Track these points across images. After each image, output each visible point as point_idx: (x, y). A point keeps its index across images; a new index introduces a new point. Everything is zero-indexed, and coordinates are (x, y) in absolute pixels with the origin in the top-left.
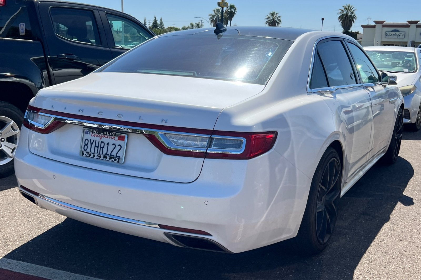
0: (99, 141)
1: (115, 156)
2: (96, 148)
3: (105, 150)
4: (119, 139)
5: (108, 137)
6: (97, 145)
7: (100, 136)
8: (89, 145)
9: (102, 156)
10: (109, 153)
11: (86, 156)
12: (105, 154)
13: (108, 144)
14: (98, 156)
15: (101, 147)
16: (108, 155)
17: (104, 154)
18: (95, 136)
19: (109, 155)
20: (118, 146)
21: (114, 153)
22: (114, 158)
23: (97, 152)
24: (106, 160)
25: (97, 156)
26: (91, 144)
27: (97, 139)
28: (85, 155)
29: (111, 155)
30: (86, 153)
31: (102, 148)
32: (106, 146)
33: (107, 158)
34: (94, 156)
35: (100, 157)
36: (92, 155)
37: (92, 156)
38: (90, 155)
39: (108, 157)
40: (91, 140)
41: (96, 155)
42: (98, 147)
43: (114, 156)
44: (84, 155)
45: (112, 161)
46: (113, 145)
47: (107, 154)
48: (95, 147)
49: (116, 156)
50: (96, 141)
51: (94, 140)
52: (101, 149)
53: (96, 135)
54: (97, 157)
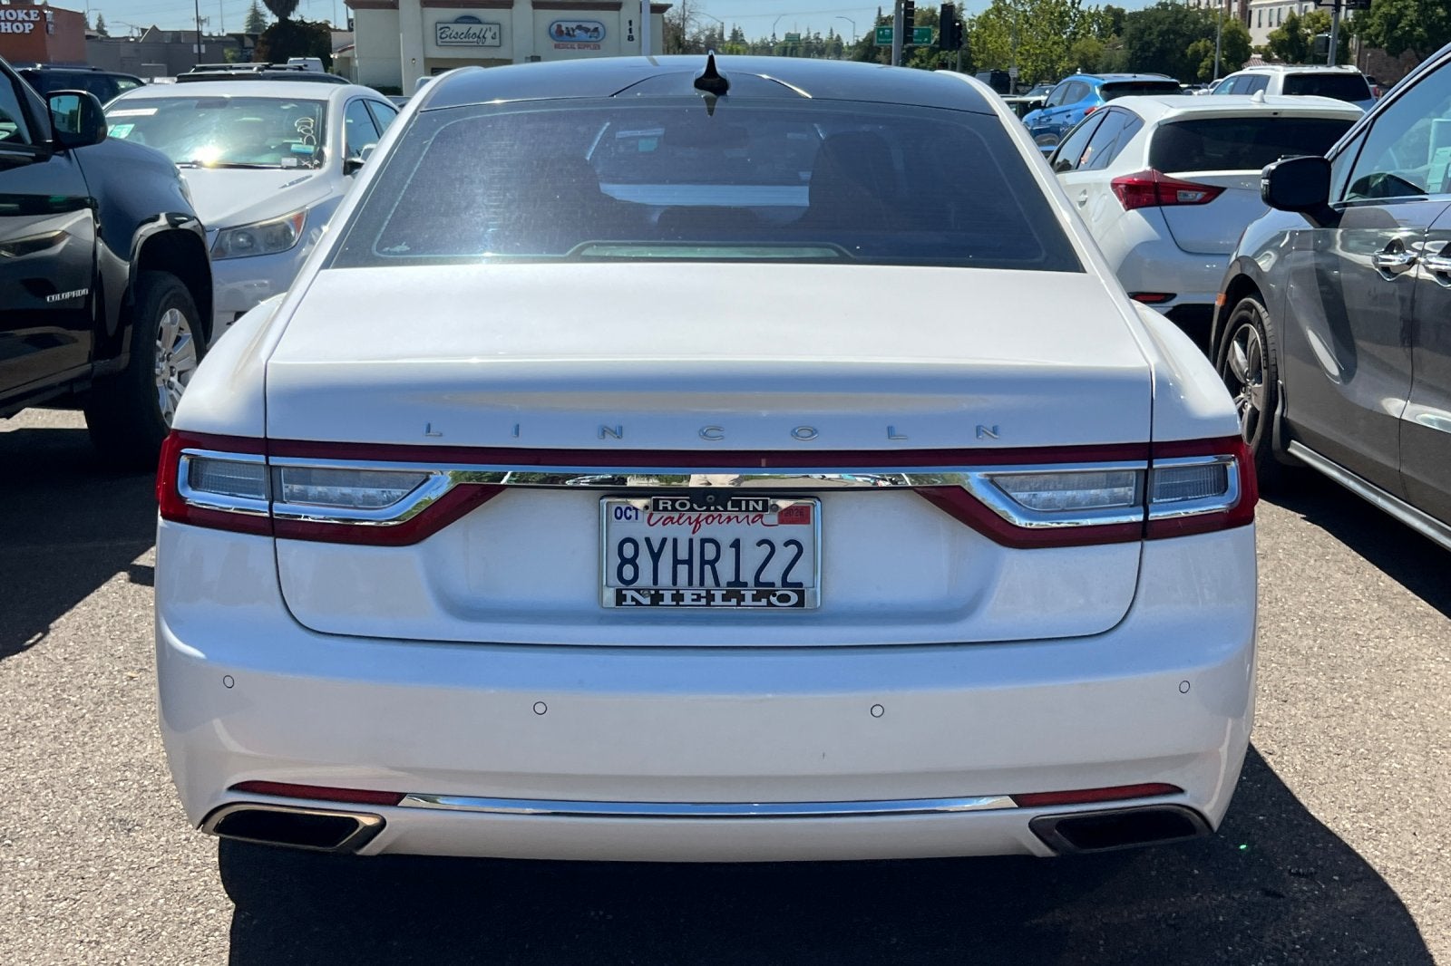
0: (691, 541)
1: (778, 583)
2: (682, 570)
3: (726, 570)
4: (782, 521)
5: (729, 519)
6: (683, 555)
7: (690, 518)
8: (645, 561)
9: (718, 595)
10: (747, 575)
11: (638, 604)
12: (729, 584)
13: (736, 544)
14: (699, 595)
15: (703, 562)
16: (745, 584)
17: (723, 582)
18: (664, 524)
19: (751, 582)
20: (787, 544)
21: (772, 574)
22: (778, 593)
23: (690, 582)
24: (738, 605)
25: (695, 597)
26: (656, 557)
27: (682, 532)
28: (633, 599)
29: (757, 583)
30: (638, 591)
31: (712, 563)
32: (728, 555)
33: (742, 598)
34: (678, 597)
35: (710, 597)
36: (668, 596)
37: (668, 599)
38: (657, 598)
39: (748, 595)
40: (648, 540)
41: (688, 597)
42: (689, 562)
43: (772, 584)
44: (629, 601)
45: (770, 604)
46: (760, 544)
47: (737, 582)
48: (676, 562)
49: (785, 583)
50: (675, 541)
51: (664, 541)
52: (708, 568)
53: (672, 519)
54: (693, 600)
